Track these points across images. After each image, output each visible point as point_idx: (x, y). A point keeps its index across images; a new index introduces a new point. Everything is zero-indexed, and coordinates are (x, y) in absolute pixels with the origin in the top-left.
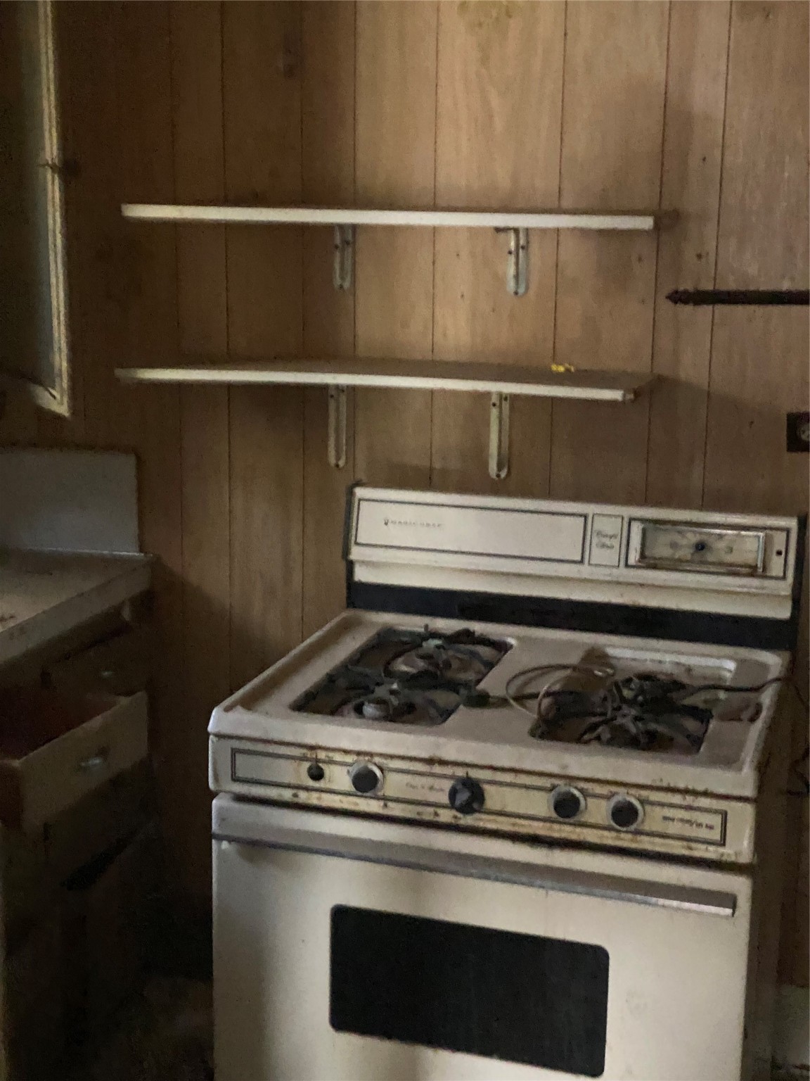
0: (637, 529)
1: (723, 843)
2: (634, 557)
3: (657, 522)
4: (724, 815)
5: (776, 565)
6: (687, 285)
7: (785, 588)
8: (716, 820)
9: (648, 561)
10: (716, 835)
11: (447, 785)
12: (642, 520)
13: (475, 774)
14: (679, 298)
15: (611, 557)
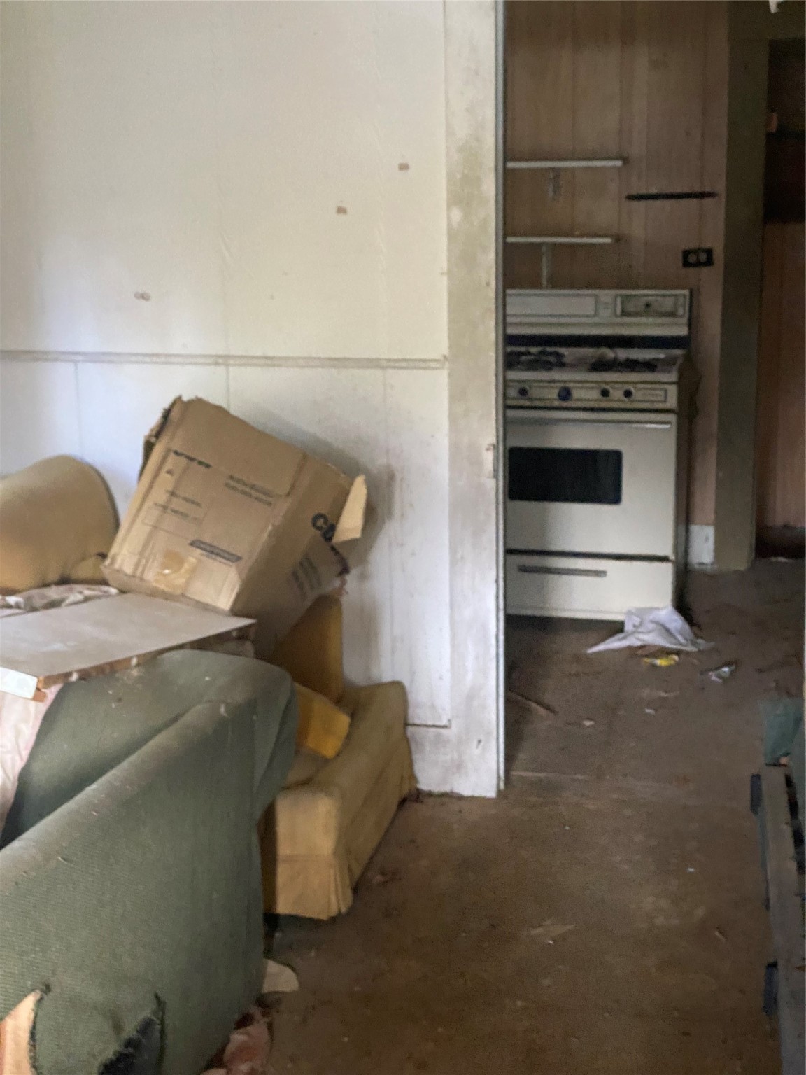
0: (619, 300)
1: (665, 401)
2: (619, 312)
3: (628, 296)
4: (666, 391)
5: (681, 311)
6: (634, 192)
7: (685, 320)
8: (662, 393)
9: (625, 313)
10: (662, 398)
11: (556, 391)
12: (621, 295)
13: (568, 385)
14: (631, 198)
15: (608, 313)
